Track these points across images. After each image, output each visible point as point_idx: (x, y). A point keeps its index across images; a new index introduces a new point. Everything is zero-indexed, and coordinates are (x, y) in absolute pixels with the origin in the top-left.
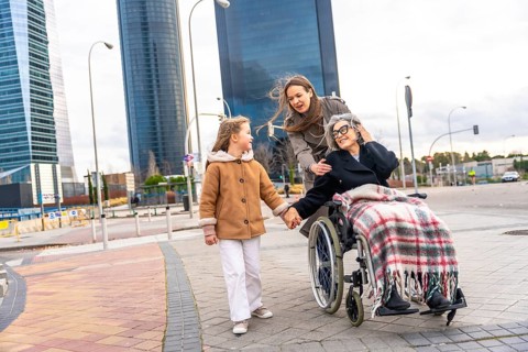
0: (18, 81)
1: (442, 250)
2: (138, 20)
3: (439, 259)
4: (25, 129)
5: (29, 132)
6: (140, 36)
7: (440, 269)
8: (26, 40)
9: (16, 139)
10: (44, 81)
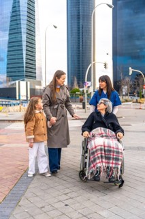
0: (21, 41)
1: (113, 158)
2: (76, 14)
3: (111, 161)
4: (23, 63)
5: (25, 64)
6: (76, 21)
7: (111, 165)
8: (25, 22)
9: (19, 67)
10: (32, 42)
